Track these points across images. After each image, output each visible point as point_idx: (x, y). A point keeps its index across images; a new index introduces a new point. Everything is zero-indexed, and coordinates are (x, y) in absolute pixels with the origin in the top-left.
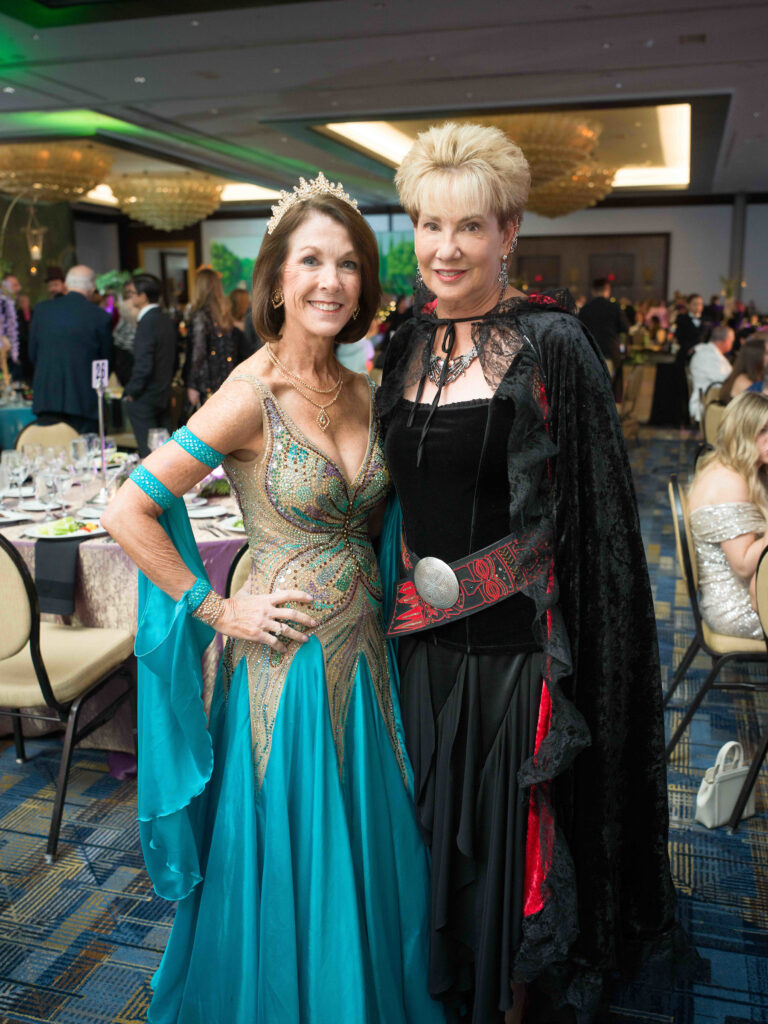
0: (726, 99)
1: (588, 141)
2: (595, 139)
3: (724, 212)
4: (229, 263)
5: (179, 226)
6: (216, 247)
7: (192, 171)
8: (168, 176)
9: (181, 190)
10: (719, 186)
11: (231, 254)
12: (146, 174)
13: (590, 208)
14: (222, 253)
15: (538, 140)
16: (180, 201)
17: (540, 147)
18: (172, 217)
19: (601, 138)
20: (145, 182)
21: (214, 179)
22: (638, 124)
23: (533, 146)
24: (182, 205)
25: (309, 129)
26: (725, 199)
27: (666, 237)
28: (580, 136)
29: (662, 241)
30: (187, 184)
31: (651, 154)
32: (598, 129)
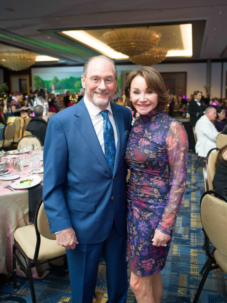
0: (204, 22)
1: (157, 38)
2: (159, 38)
3: (204, 65)
4: (40, 82)
5: (20, 69)
6: (36, 77)
7: (25, 51)
8: (16, 52)
9: (20, 57)
10: (202, 57)
11: (41, 79)
12: (8, 52)
13: (160, 63)
14: (38, 78)
15: (139, 38)
16: (20, 61)
17: (140, 40)
18: (17, 66)
19: (161, 38)
20: (7, 54)
21: (33, 53)
22: (174, 34)
23: (137, 40)
24: (21, 62)
25: (56, 33)
26: (204, 61)
27: (185, 73)
28: (153, 37)
29: (184, 74)
30: (22, 55)
31: (179, 45)
32: (160, 35)
